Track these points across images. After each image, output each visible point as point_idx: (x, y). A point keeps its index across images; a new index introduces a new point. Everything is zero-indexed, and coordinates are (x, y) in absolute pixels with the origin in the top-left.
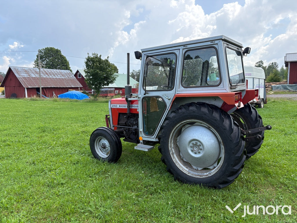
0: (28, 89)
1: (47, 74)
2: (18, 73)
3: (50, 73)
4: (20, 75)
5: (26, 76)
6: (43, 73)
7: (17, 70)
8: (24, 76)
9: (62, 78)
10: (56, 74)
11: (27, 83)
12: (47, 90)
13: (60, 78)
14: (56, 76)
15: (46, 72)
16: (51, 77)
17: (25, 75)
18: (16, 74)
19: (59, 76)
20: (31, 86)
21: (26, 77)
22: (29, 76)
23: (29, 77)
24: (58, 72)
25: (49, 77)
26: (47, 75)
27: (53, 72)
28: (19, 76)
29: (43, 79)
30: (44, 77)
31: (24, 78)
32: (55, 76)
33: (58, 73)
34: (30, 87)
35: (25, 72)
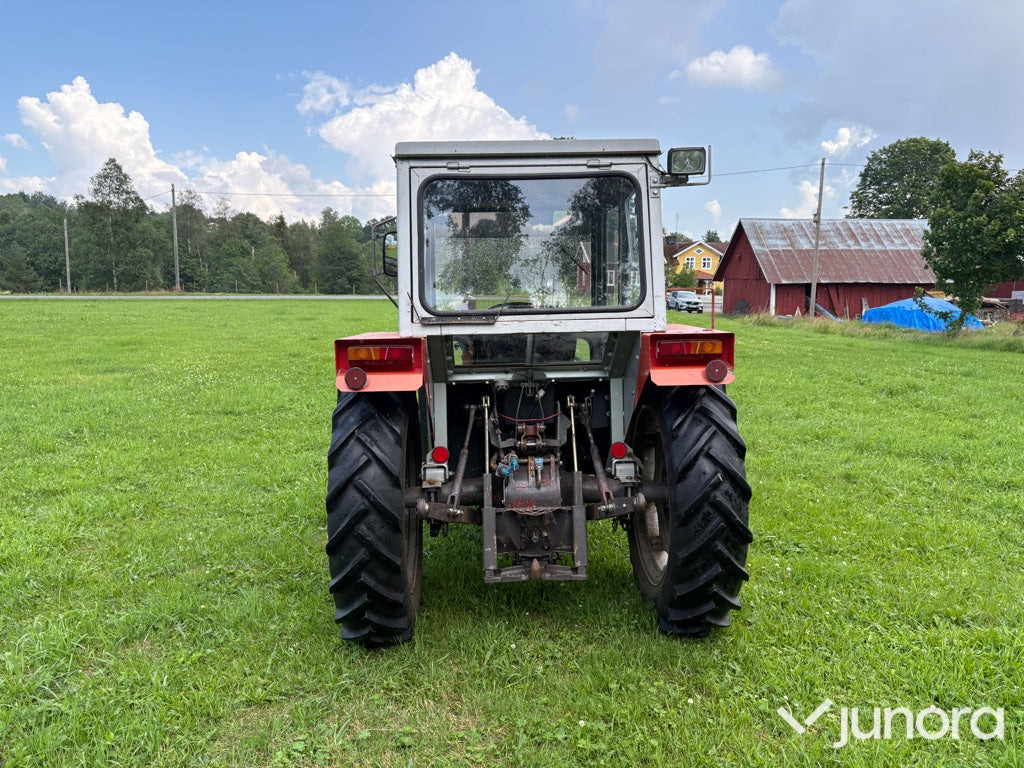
0: (779, 287)
1: (853, 236)
2: (759, 238)
3: (864, 234)
4: (763, 245)
5: (782, 246)
6: (840, 234)
7: (760, 228)
8: (774, 246)
9: (909, 251)
10: (888, 235)
11: (780, 270)
12: (841, 290)
13: (900, 248)
14: (886, 243)
15: (851, 230)
16: (864, 245)
17: (780, 242)
18: (753, 242)
19: (896, 241)
20: (789, 279)
21: (780, 248)
22: (792, 245)
23: (790, 248)
24: (899, 227)
25: (857, 248)
26: (851, 242)
27: (876, 229)
28: (760, 248)
29: (832, 255)
30: (841, 247)
31: (776, 253)
32: (880, 242)
33: (897, 231)
34: (784, 282)
35: (780, 236)
